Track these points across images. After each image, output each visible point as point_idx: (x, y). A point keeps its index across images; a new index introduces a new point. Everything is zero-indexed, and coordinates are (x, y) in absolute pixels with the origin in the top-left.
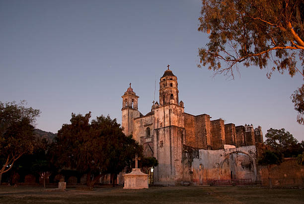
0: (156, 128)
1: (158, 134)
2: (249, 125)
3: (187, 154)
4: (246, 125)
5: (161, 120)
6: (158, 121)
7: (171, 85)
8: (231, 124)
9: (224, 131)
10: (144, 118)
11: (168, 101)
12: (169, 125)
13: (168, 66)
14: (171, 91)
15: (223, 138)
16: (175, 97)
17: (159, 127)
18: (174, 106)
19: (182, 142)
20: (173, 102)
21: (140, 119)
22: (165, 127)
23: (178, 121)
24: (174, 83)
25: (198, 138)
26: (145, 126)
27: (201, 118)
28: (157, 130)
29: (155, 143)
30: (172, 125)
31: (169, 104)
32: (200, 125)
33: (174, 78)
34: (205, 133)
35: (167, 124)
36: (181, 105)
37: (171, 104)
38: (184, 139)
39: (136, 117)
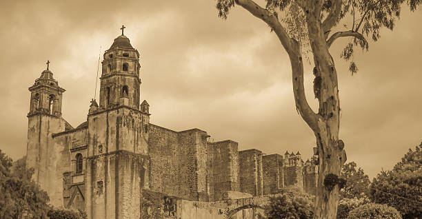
0: (91, 155)
1: (93, 167)
2: (293, 154)
3: (149, 209)
4: (287, 153)
5: (102, 140)
6: (95, 142)
7: (125, 67)
8: (252, 152)
9: (236, 164)
10: (72, 135)
11: (116, 101)
12: (114, 150)
13: (123, 28)
14: (124, 80)
15: (235, 177)
16: (132, 92)
17: (97, 153)
18: (127, 112)
19: (142, 184)
20: (126, 101)
21: (64, 136)
22: (107, 154)
23: (136, 142)
24: (131, 64)
25: (180, 177)
26: (73, 150)
27: (188, 137)
28: (93, 159)
29: (89, 186)
30: (120, 149)
31: (118, 107)
32: (186, 150)
33: (131, 54)
34: (194, 166)
35: (112, 147)
36: (144, 109)
37: (122, 107)
38: (146, 177)
39: (56, 132)
